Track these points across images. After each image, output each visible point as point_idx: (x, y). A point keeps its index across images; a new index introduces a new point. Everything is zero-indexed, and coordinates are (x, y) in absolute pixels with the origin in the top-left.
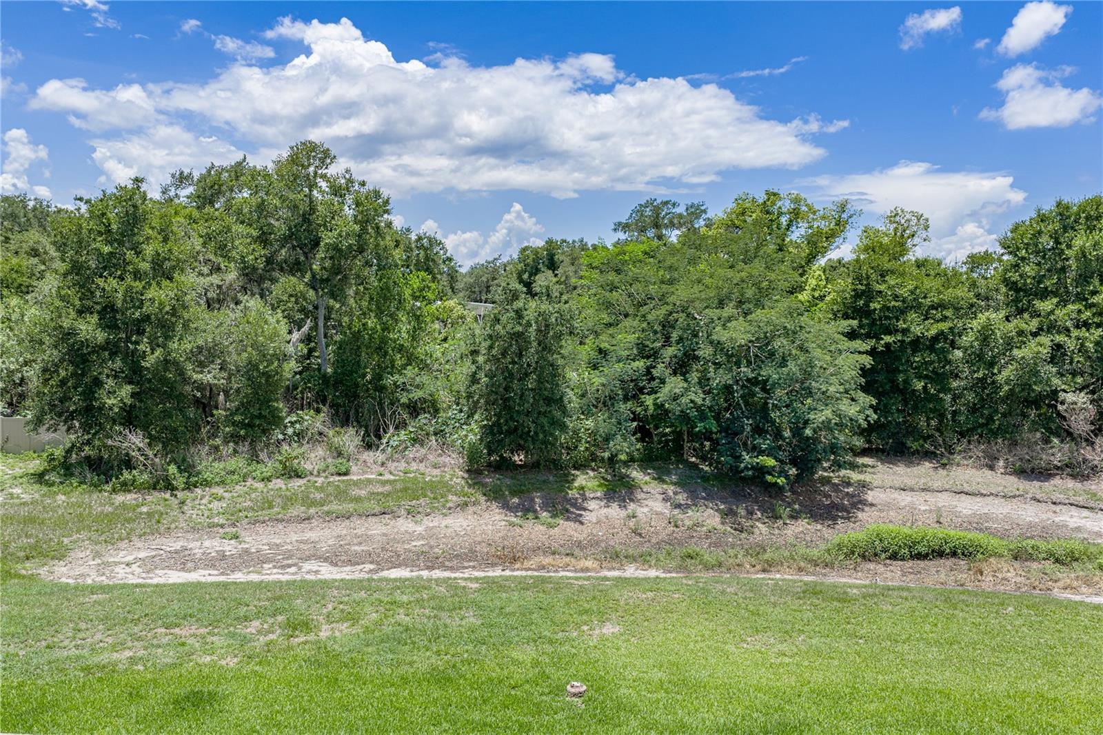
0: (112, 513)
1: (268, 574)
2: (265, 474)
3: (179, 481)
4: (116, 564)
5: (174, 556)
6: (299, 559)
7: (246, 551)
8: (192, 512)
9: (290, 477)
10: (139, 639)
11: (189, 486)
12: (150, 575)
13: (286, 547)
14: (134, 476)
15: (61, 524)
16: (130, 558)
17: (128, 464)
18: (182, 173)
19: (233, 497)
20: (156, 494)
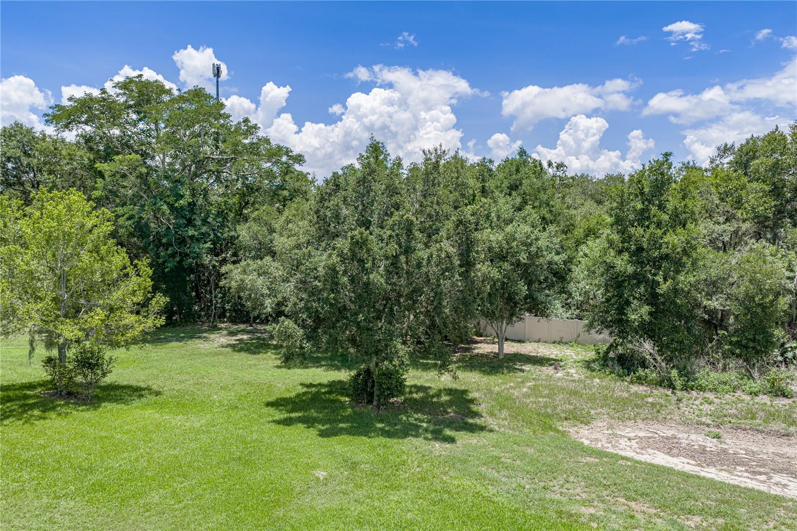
0: (627, 398)
1: (738, 476)
2: (753, 389)
3: (678, 383)
4: (622, 437)
5: (665, 440)
6: (772, 469)
7: (724, 451)
8: (685, 409)
9: (777, 396)
10: (603, 502)
11: (686, 388)
12: (643, 452)
13: (761, 456)
14: (646, 374)
15: (592, 399)
16: (632, 435)
17: (644, 364)
18: (726, 145)
19: (721, 403)
20: (661, 390)
